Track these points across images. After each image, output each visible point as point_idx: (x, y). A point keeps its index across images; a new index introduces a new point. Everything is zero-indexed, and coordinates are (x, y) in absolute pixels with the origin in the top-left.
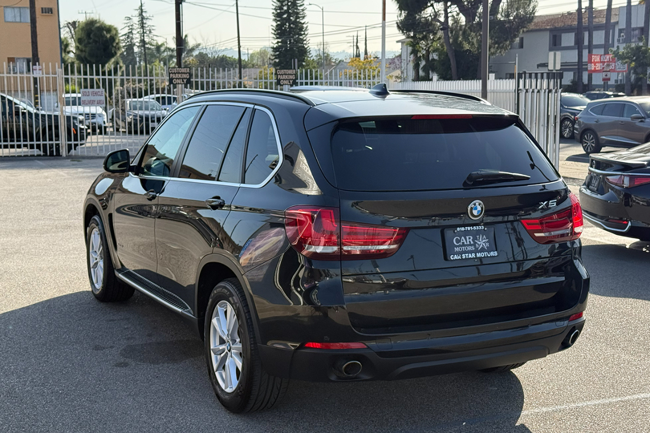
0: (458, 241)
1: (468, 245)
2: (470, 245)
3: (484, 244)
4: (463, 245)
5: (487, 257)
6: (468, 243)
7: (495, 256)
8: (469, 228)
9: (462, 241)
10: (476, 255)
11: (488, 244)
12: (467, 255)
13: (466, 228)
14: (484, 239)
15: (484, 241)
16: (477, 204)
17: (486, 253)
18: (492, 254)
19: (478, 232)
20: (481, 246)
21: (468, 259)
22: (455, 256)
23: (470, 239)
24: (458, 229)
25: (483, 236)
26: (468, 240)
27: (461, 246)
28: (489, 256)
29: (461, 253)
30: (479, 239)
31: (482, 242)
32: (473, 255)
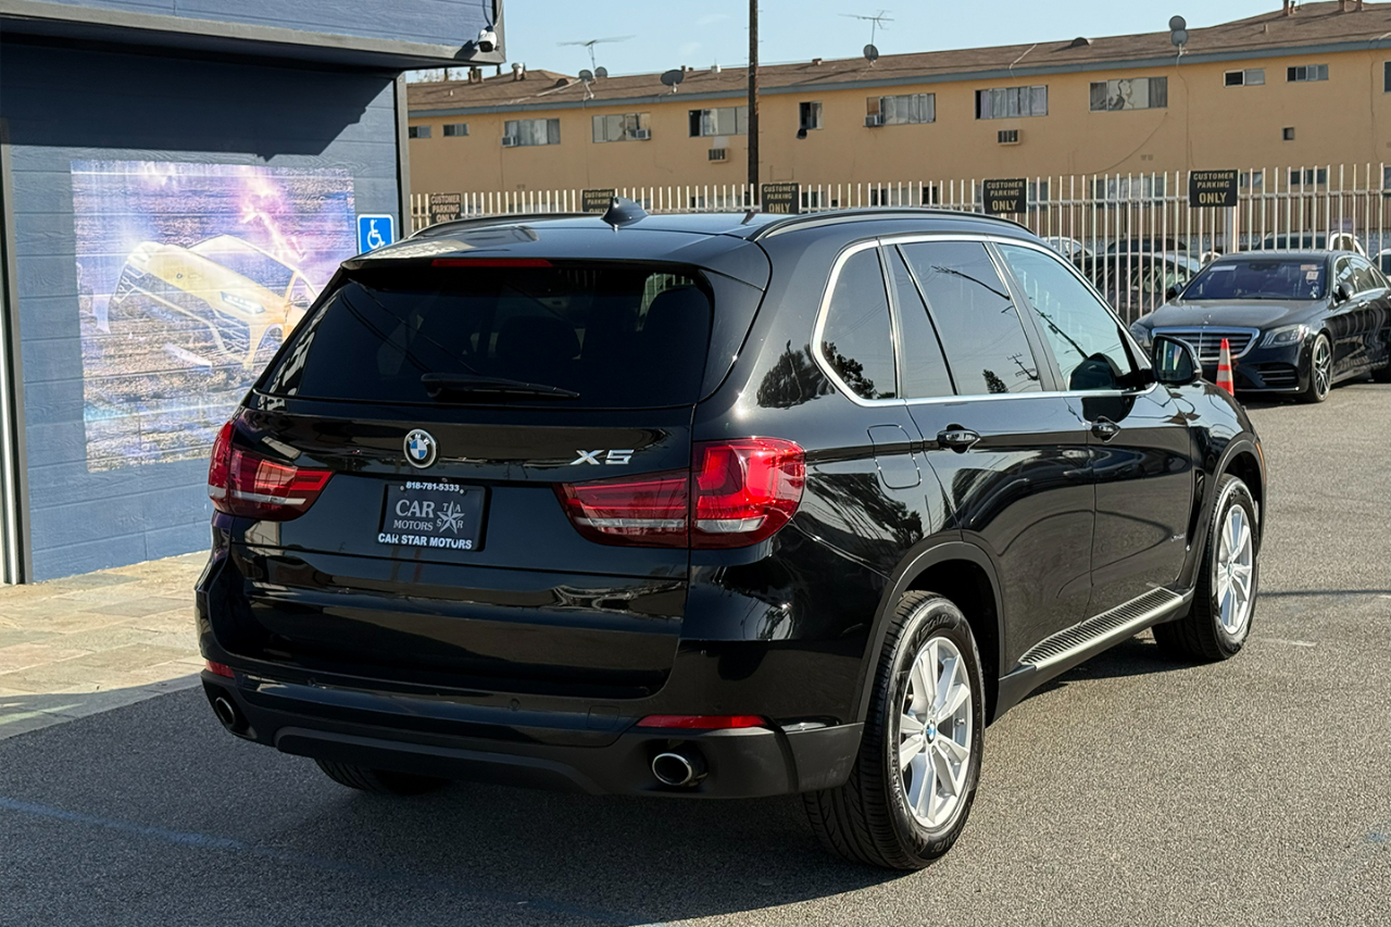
0: (405, 508)
1: (421, 519)
2: (427, 519)
3: (454, 522)
4: (413, 517)
5: (451, 548)
6: (424, 515)
7: (465, 550)
8: (429, 486)
9: (412, 510)
10: (428, 542)
11: (461, 524)
12: (411, 537)
13: (425, 484)
14: (457, 512)
15: (455, 515)
16: (418, 437)
17: (449, 540)
18: (461, 544)
19: (447, 496)
20: (448, 524)
21: (412, 545)
22: (389, 535)
23: (428, 508)
24: (409, 485)
25: (455, 506)
26: (425, 509)
27: (408, 519)
28: (455, 547)
29: (400, 533)
30: (447, 511)
31: (452, 518)
32: (424, 540)
